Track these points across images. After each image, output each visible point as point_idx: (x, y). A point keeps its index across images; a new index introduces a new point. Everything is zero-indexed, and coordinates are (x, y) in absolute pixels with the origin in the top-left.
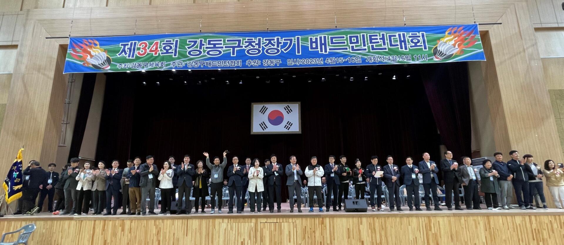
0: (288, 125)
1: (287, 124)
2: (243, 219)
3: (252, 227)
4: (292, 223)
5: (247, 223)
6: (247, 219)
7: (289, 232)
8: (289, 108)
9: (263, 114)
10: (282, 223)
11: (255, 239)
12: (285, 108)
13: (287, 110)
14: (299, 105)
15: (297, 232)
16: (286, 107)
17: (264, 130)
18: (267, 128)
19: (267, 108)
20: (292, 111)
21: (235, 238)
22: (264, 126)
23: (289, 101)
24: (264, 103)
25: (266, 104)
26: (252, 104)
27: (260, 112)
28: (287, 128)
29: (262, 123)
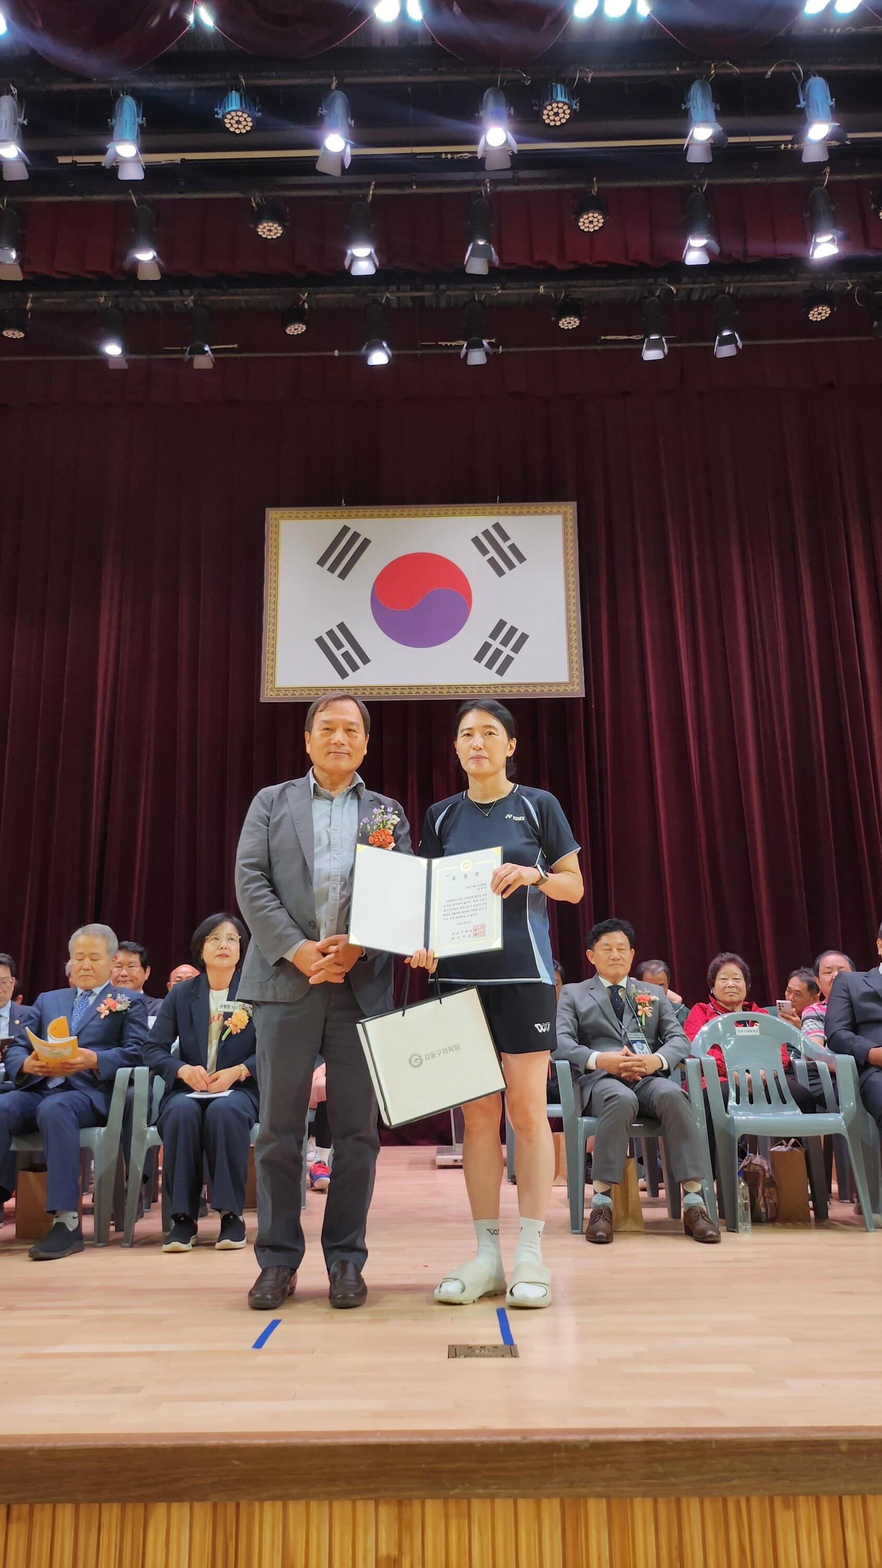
0: (496, 644)
1: (494, 635)
8: (505, 537)
9: (343, 575)
12: (476, 540)
13: (493, 553)
14: (565, 520)
16: (486, 533)
17: (343, 674)
18: (365, 660)
19: (366, 542)
20: (521, 559)
22: (347, 647)
23: (501, 501)
24: (346, 510)
25: (357, 516)
26: (271, 516)
27: (321, 562)
28: (489, 665)
29: (331, 634)
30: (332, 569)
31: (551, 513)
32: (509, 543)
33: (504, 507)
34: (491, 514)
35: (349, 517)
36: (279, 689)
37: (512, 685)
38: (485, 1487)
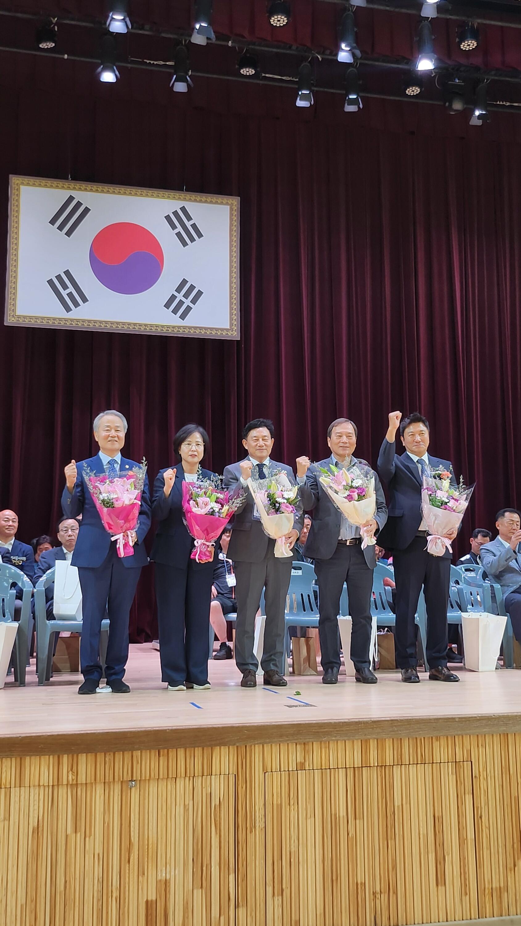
0: (180, 297)
1: (179, 290)
2: (154, 753)
3: (215, 801)
4: (448, 771)
5: (180, 783)
6: (181, 752)
7: (437, 821)
8: (189, 218)
9: (69, 234)
10: (397, 770)
11: (232, 877)
12: (168, 218)
13: (179, 229)
14: (231, 209)
15: (477, 818)
16: (175, 213)
17: (68, 309)
18: (85, 300)
19: (87, 210)
20: (200, 235)
21: (104, 881)
22: (71, 289)
23: (186, 190)
24: (72, 184)
25: (80, 189)
26: (13, 181)
27: (53, 222)
28: (175, 311)
29: (59, 277)
30: (60, 228)
31: (222, 203)
32: (191, 222)
33: (188, 195)
34: (179, 199)
35: (74, 189)
36: (19, 317)
37: (190, 328)
38: (336, 737)
